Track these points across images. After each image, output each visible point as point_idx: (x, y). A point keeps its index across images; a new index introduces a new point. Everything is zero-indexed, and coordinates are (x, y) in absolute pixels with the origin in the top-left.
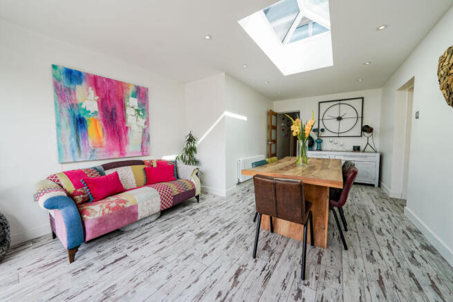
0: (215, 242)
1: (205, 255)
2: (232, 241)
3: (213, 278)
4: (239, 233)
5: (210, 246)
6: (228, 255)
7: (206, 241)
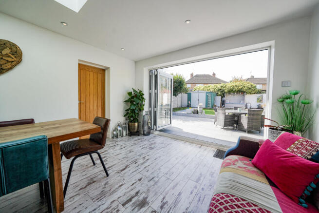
0: (130, 191)
1: (140, 180)
2: (114, 191)
3: (137, 168)
4: (100, 203)
5: (135, 187)
6: (124, 179)
7: (137, 193)
